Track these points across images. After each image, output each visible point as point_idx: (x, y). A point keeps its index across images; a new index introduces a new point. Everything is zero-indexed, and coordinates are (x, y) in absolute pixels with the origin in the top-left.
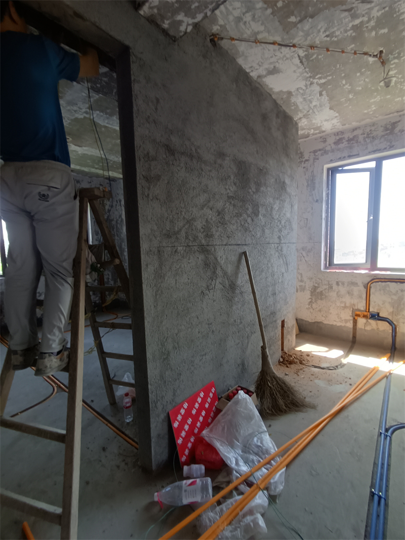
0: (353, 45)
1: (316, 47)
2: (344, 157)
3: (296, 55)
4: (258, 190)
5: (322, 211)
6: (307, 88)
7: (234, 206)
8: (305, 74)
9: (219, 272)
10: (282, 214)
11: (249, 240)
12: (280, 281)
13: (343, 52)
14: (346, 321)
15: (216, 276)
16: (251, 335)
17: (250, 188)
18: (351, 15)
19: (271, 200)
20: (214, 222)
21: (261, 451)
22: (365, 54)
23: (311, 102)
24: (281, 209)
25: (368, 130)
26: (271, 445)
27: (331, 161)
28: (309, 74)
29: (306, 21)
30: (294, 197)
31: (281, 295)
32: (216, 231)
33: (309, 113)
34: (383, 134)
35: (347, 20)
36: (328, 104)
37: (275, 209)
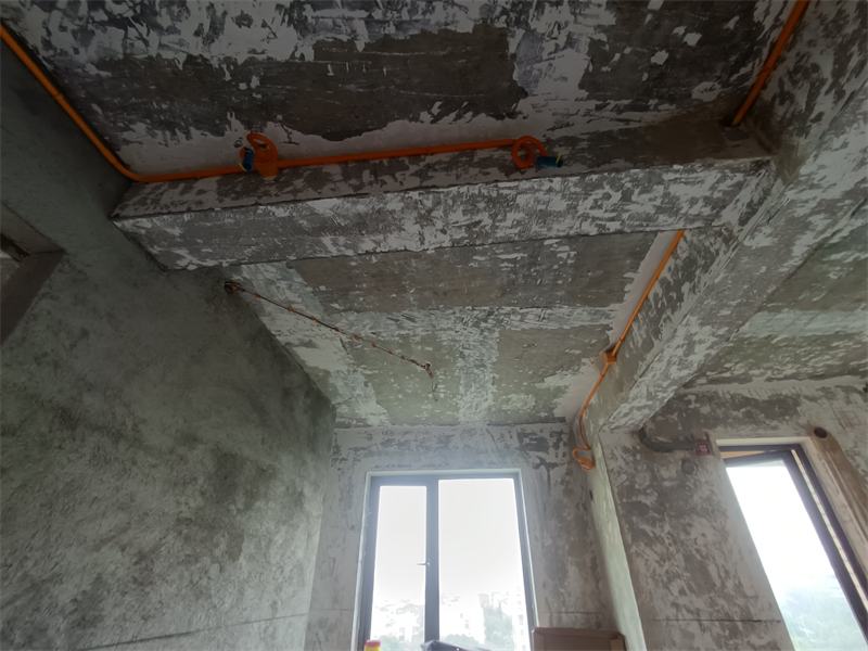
0: (401, 351)
1: (361, 339)
2: (393, 466)
3: (338, 338)
4: (248, 507)
5: (358, 547)
6: (349, 374)
7: (187, 539)
8: (348, 360)
11: (200, 621)
13: (390, 352)
18: (397, 325)
22: (413, 361)
23: (354, 390)
24: (288, 542)
27: (377, 468)
28: (353, 361)
29: (351, 312)
30: (316, 519)
32: (115, 606)
33: (351, 401)
34: (437, 446)
35: (393, 327)
36: (374, 398)
37: (276, 543)
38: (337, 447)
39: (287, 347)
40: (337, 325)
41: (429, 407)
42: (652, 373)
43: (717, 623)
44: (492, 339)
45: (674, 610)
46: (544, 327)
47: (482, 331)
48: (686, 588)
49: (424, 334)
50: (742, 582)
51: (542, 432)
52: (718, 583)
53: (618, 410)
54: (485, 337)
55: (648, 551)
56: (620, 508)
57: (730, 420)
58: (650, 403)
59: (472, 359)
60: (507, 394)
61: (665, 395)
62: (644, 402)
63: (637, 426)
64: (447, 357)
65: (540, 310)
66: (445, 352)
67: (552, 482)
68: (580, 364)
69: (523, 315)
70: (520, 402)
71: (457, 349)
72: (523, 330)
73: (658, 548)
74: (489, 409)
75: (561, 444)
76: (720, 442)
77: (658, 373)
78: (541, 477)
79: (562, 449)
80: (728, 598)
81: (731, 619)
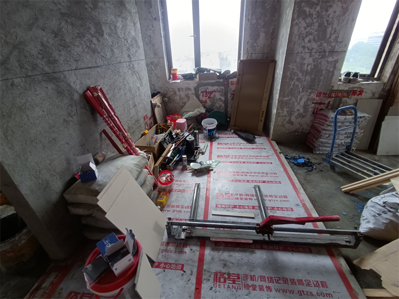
10: (127, 33)
12: (137, 94)
15: (75, 102)
19: (112, 17)
20: (53, 45)
30: (135, 14)
37: (118, 27)
43: (318, 53)
48: (312, 39)
50: (339, 36)
52: (328, 37)
55: (303, 22)
73: (309, 20)
80: (329, 43)
81: (325, 52)
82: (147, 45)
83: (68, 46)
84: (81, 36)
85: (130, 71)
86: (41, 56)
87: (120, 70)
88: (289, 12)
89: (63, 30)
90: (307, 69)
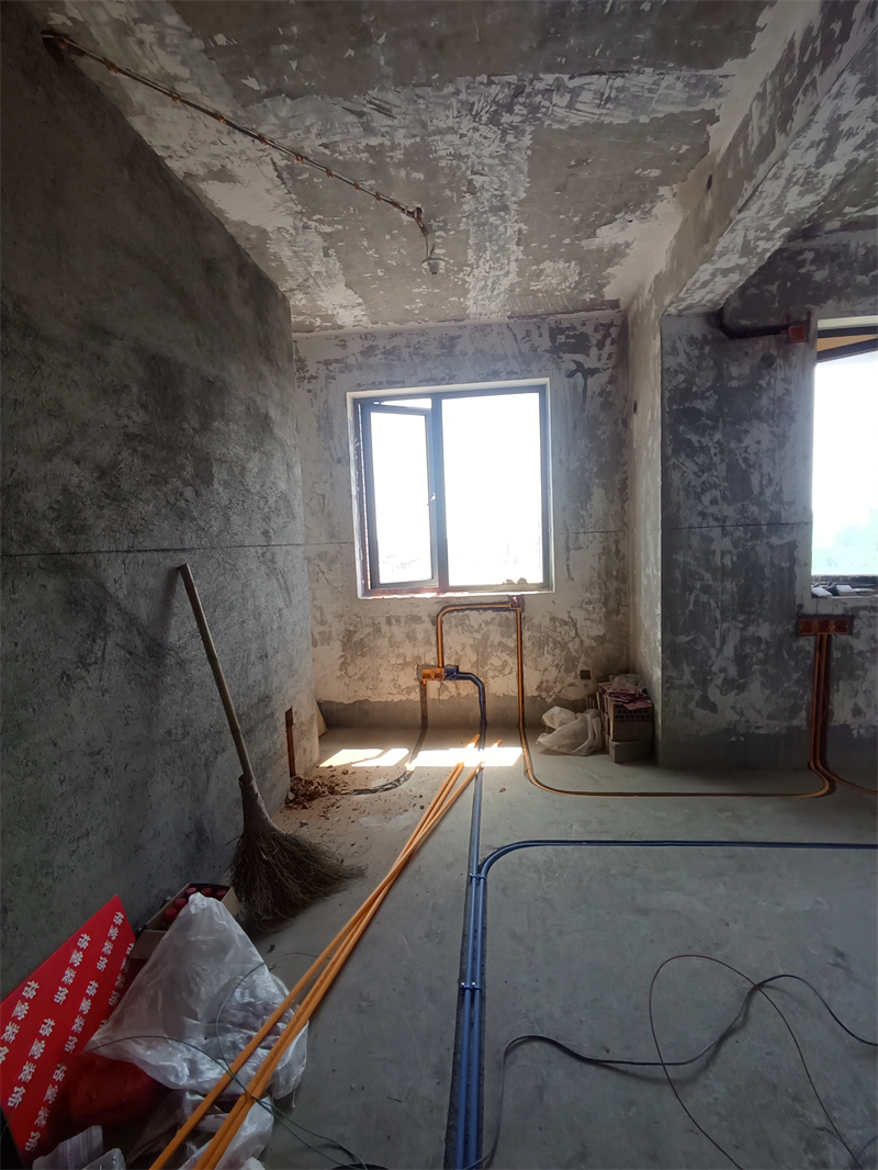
0: (373, 182)
1: (306, 158)
2: (381, 383)
3: (268, 159)
4: (205, 427)
5: (349, 482)
6: (297, 234)
7: (145, 457)
8: (291, 204)
9: (113, 617)
10: (268, 484)
11: (190, 539)
12: (275, 627)
13: (357, 187)
14: (409, 690)
15: (105, 629)
16: (216, 758)
17: (185, 419)
18: (362, 124)
19: (240, 451)
20: (88, 494)
21: (253, 1013)
22: (395, 204)
23: (310, 264)
24: (264, 472)
25: (415, 340)
26: (274, 990)
27: (359, 387)
28: (300, 207)
29: (280, 98)
30: (293, 449)
31: (279, 657)
32: (97, 518)
33: (307, 284)
34: (437, 352)
35: (356, 130)
36: (341, 277)
37: (250, 471)
38: (301, 360)
39: (189, 182)
40: (262, 130)
41: (423, 289)
42: (759, 203)
43: (741, 528)
44: (519, 150)
45: (699, 519)
46: (607, 120)
47: (504, 133)
48: (719, 497)
49: (408, 142)
50: (783, 489)
51: (584, 325)
52: (756, 491)
53: (695, 276)
54: (508, 146)
55: (688, 463)
56: (667, 416)
57: (849, 290)
58: (744, 260)
59: (486, 195)
60: (538, 263)
61: (769, 245)
62: (734, 259)
63: (717, 303)
64: (448, 192)
65: (604, 78)
66: (445, 182)
67: (589, 393)
68: (655, 198)
69: (575, 93)
70: (558, 277)
71: (464, 173)
72: (572, 127)
73: (701, 458)
74: (511, 289)
75: (608, 341)
76: (824, 324)
77: (768, 202)
78: (575, 388)
79: (608, 348)
80: (762, 505)
81: (757, 524)
82: (313, 515)
83: (124, 500)
84: (159, 480)
85: (263, 569)
86: (54, 515)
87: (239, 564)
88: (653, 444)
89: (122, 465)
90: (722, 564)
